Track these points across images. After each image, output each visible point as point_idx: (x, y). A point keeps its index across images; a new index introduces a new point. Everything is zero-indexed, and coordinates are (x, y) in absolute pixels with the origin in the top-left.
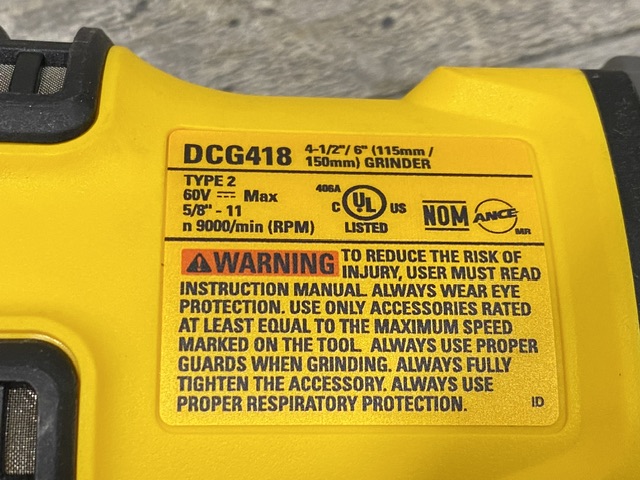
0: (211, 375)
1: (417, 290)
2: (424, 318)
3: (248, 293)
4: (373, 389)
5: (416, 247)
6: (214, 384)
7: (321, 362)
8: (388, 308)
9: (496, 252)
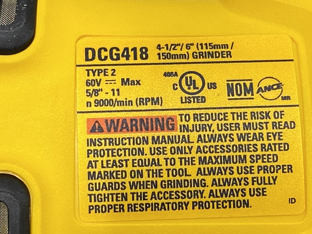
0: (106, 192)
1: (223, 137)
2: (227, 154)
3: (126, 143)
4: (198, 197)
5: (223, 111)
6: (108, 198)
7: (168, 183)
8: (206, 150)
9: (269, 112)
